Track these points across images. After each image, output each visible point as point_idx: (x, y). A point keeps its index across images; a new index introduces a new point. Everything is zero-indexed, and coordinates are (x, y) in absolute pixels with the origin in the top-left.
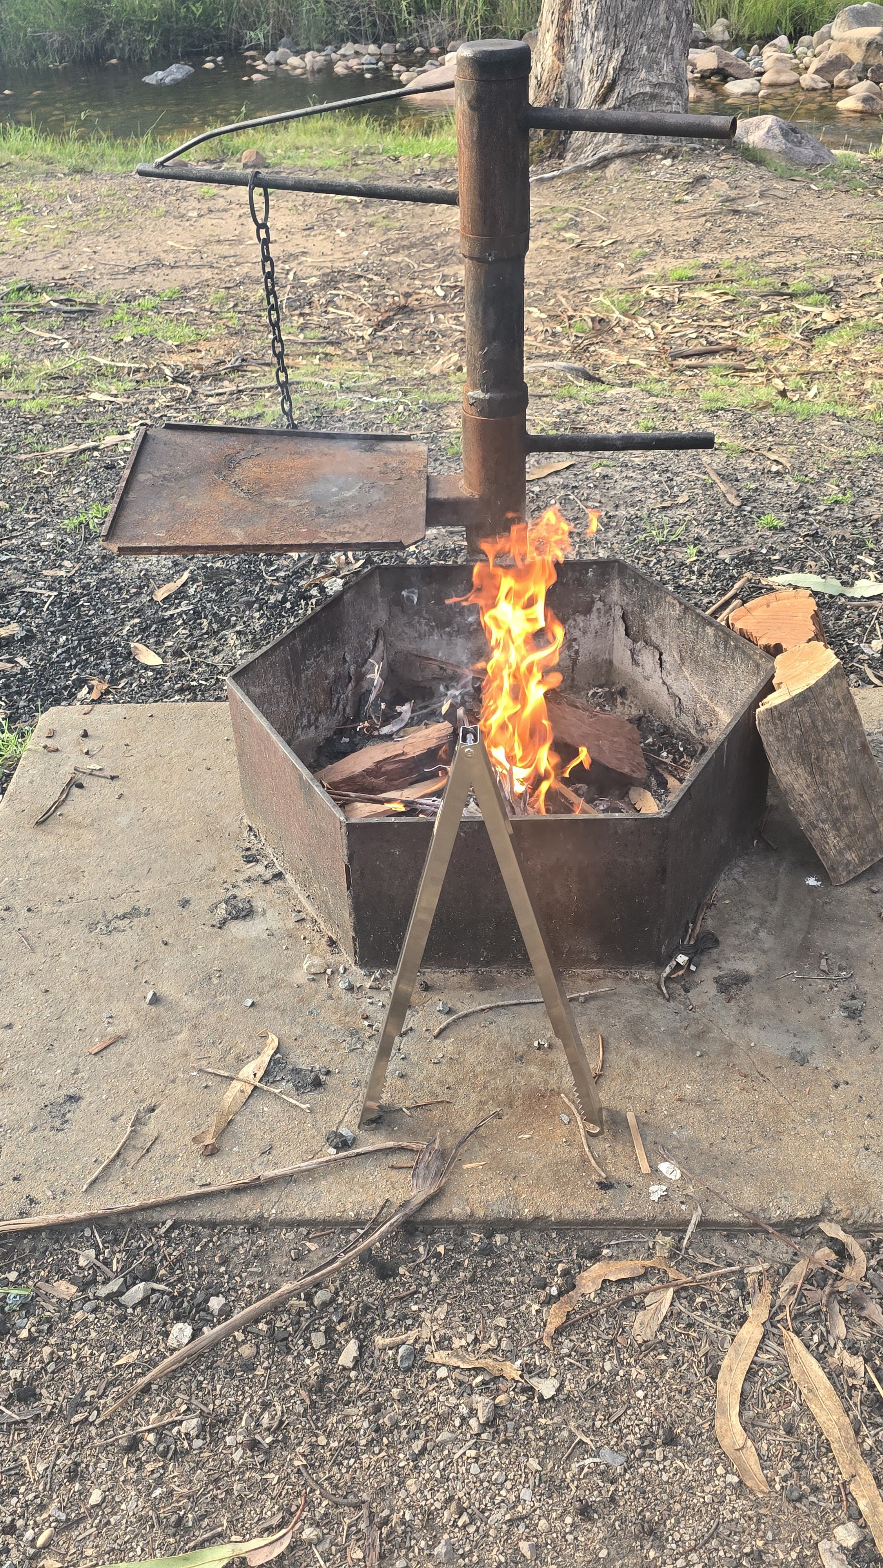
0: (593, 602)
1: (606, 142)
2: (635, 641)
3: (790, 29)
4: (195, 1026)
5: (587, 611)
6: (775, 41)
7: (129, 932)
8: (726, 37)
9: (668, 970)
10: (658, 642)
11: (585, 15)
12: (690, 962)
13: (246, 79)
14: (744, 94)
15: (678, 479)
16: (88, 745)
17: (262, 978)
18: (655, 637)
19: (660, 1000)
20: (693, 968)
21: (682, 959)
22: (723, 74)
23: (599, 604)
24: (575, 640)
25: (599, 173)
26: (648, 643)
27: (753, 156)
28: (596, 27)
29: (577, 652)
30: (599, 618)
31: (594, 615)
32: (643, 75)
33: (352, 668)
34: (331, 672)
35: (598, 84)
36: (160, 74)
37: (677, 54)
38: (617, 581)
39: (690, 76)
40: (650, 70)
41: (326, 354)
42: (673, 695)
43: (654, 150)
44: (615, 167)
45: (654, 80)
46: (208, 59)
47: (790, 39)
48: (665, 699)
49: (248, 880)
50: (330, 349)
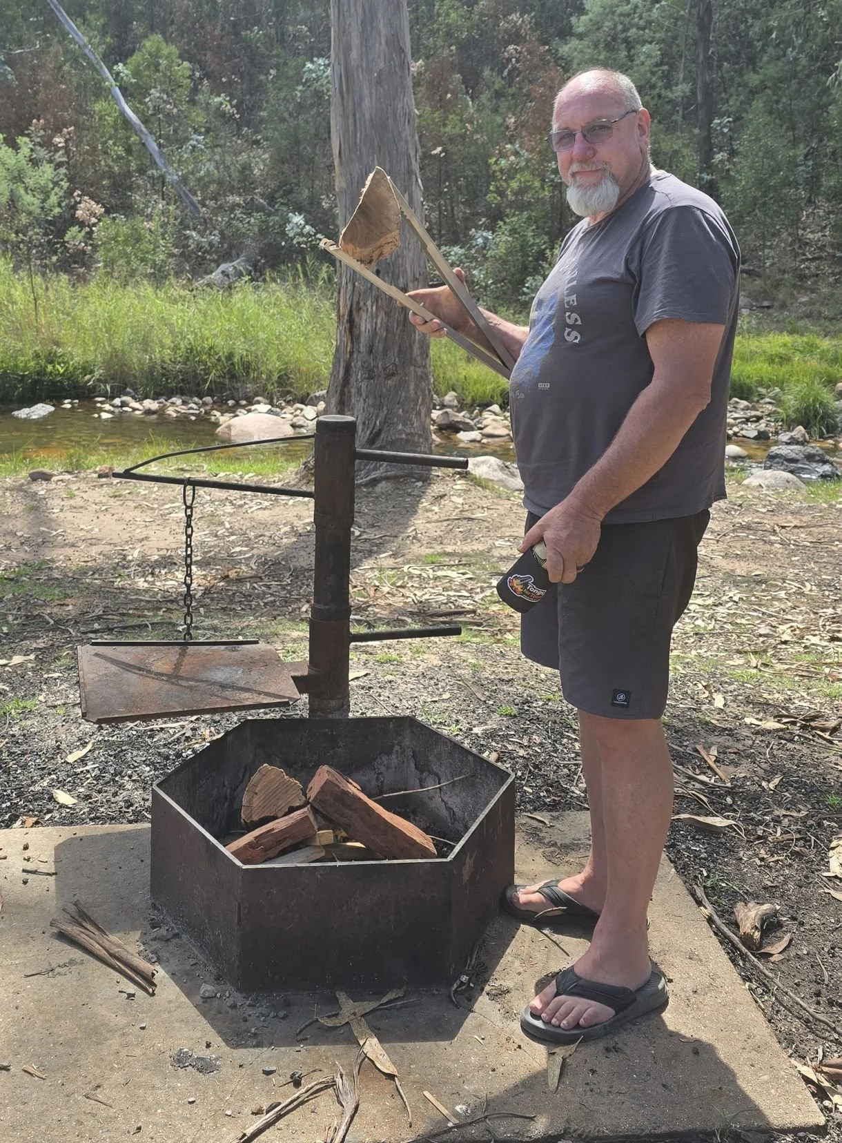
0: (393, 746)
1: (375, 469)
2: (422, 772)
3: (500, 400)
4: (124, 1034)
5: (389, 753)
6: (490, 408)
7: (69, 976)
8: (456, 403)
9: (455, 986)
10: (438, 771)
11: (359, 390)
12: (470, 980)
13: (96, 415)
14: (471, 441)
15: (443, 684)
16: (27, 854)
17: (170, 1002)
18: (435, 768)
19: (451, 1006)
20: (472, 985)
21: (464, 978)
22: (454, 428)
23: (397, 748)
24: (381, 773)
25: (370, 489)
26: (431, 772)
27: (478, 483)
28: (367, 396)
29: (382, 782)
30: (397, 757)
31: (394, 756)
32: (400, 427)
33: (228, 791)
34: (215, 792)
35: (368, 432)
36: (26, 410)
37: (423, 414)
38: (408, 731)
39: (432, 428)
40: (405, 424)
41: (168, 609)
42: (449, 809)
43: (410, 475)
44: (383, 485)
45: (408, 431)
46: (66, 401)
47: (501, 407)
48: (444, 813)
49: (154, 939)
50: (169, 605)
